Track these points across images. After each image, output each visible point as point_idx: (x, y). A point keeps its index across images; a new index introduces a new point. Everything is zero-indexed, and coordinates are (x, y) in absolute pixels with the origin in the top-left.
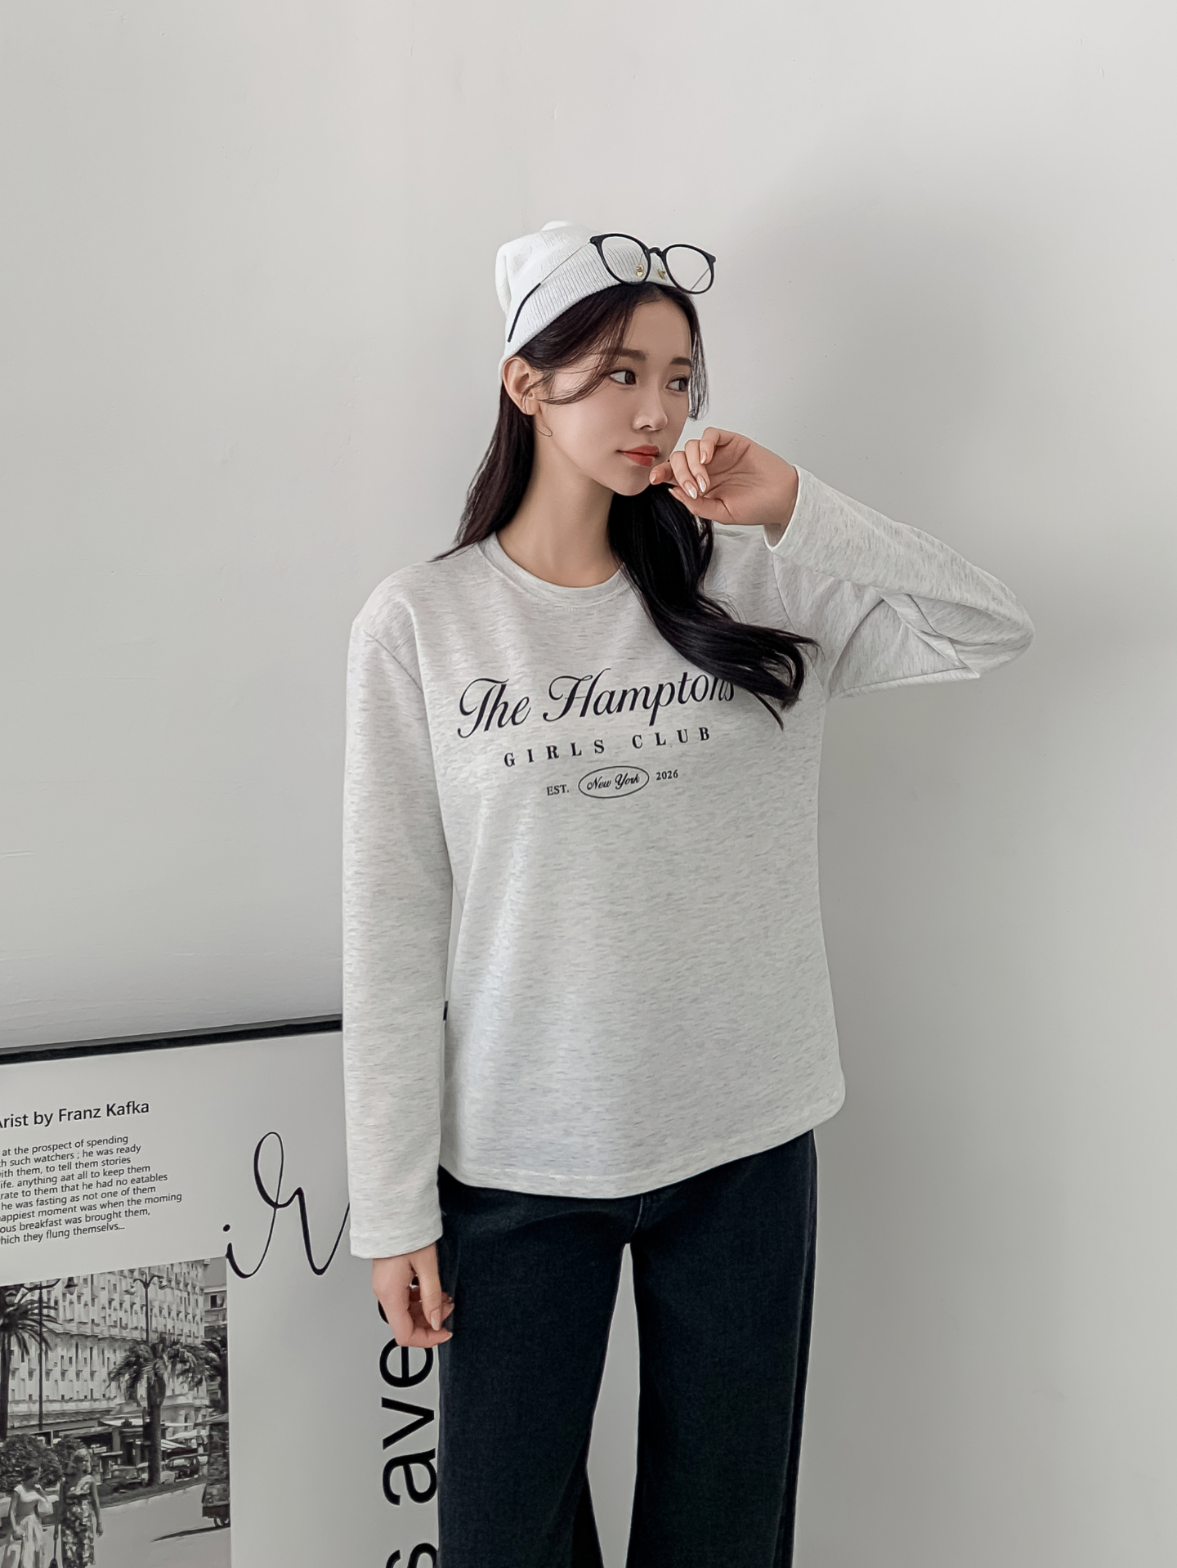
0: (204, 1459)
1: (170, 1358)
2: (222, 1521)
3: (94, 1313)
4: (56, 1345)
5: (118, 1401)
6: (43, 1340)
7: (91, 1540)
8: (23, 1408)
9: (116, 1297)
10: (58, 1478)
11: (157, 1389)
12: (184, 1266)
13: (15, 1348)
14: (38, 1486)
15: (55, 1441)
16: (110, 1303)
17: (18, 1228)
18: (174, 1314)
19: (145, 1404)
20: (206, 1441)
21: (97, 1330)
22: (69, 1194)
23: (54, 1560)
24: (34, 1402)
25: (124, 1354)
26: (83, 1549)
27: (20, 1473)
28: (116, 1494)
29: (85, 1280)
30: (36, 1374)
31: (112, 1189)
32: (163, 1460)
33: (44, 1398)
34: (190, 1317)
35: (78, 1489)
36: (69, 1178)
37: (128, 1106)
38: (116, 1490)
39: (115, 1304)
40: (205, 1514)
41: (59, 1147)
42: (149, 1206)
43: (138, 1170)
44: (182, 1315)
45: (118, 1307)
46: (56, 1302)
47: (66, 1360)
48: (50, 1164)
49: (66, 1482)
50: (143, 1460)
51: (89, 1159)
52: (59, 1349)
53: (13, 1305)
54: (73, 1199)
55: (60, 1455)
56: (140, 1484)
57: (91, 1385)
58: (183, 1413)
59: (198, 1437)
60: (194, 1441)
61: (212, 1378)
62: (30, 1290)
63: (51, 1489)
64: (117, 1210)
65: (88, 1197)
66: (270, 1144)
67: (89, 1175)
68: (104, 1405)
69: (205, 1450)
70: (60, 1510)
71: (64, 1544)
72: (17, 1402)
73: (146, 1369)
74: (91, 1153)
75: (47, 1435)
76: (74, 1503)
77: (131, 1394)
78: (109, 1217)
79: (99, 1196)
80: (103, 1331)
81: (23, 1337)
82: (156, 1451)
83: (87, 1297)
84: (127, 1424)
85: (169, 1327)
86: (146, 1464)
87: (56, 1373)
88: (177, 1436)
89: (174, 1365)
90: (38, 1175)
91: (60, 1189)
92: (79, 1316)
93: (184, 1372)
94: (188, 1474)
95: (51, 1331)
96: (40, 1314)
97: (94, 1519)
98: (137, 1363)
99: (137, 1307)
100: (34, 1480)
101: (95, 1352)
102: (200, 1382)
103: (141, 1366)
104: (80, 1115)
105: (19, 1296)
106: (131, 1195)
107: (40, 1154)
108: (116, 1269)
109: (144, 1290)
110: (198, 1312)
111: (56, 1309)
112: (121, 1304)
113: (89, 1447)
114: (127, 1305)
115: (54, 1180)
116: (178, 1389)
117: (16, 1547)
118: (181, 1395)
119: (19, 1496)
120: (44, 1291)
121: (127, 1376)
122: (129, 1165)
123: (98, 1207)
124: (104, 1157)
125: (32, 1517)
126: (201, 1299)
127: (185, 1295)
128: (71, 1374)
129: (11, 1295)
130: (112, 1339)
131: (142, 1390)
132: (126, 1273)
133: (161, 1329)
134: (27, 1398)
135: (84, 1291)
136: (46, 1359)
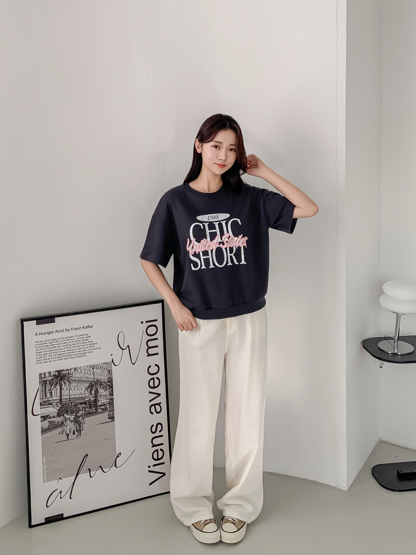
0: (108, 406)
1: (99, 385)
2: (113, 420)
3: (81, 375)
4: (73, 383)
5: (87, 395)
6: (69, 381)
7: (83, 425)
8: (65, 397)
9: (86, 371)
10: (74, 412)
11: (97, 392)
12: (102, 364)
13: (63, 383)
14: (70, 414)
15: (73, 404)
16: (85, 373)
17: (62, 357)
18: (100, 375)
19: (94, 395)
20: (108, 403)
21: (82, 379)
22: (74, 348)
23: (74, 430)
24: (68, 396)
25: (88, 384)
26: (81, 427)
27: (65, 412)
28: (88, 415)
29: (79, 368)
30: (68, 389)
31: (84, 347)
32: (99, 407)
33: (70, 395)
34: (104, 375)
35: (79, 414)
36: (74, 344)
37: (88, 326)
38: (88, 414)
39: (86, 373)
40: (109, 419)
41: (72, 337)
42: (93, 351)
43: (91, 342)
44: (102, 375)
45: (87, 374)
46: (72, 373)
47: (75, 386)
48: (69, 341)
49: (76, 413)
50: (94, 407)
51: (79, 340)
52: (73, 384)
53: (62, 374)
54: (75, 349)
55: (75, 407)
56: (94, 413)
57: (81, 391)
58: (103, 396)
59: (106, 402)
60: (106, 403)
61: (109, 389)
62: (66, 371)
63: (73, 415)
64: (86, 352)
65: (79, 349)
66: (121, 334)
67: (79, 343)
68: (84, 396)
69: (108, 404)
70: (75, 419)
71: (76, 427)
72: (64, 396)
73: (94, 387)
74: (79, 338)
75: (71, 403)
76: (78, 418)
77: (91, 393)
78: (84, 353)
79: (81, 348)
80: (84, 379)
81: (65, 382)
82: (97, 405)
83: (79, 372)
84: (90, 400)
85: (99, 378)
86: (95, 408)
87: (73, 389)
88: (101, 402)
89: (100, 386)
90: (67, 344)
91: (72, 347)
92: (78, 376)
93: (102, 388)
94: (105, 410)
95: (71, 380)
96: (69, 376)
97: (83, 421)
98: (92, 386)
99: (91, 374)
100: (68, 413)
101: (82, 384)
102: (107, 390)
103: (93, 387)
104: (76, 329)
105: (63, 372)
106: (89, 348)
107: (67, 339)
108: (86, 365)
109: (93, 370)
110: (106, 374)
111: (72, 375)
112: (87, 373)
113: (81, 405)
114: (89, 373)
115: (71, 345)
116: (102, 391)
117: (65, 428)
118: (102, 393)
119: (65, 417)
120: (69, 371)
121: (89, 389)
122: (88, 341)
123: (81, 351)
124: (82, 339)
125: (69, 421)
126: (106, 371)
127: (102, 370)
128: (76, 389)
129: (61, 372)
130: (86, 381)
131: (93, 392)
132: (89, 366)
133: (97, 378)
134: (66, 395)
135: (79, 370)
136: (70, 386)
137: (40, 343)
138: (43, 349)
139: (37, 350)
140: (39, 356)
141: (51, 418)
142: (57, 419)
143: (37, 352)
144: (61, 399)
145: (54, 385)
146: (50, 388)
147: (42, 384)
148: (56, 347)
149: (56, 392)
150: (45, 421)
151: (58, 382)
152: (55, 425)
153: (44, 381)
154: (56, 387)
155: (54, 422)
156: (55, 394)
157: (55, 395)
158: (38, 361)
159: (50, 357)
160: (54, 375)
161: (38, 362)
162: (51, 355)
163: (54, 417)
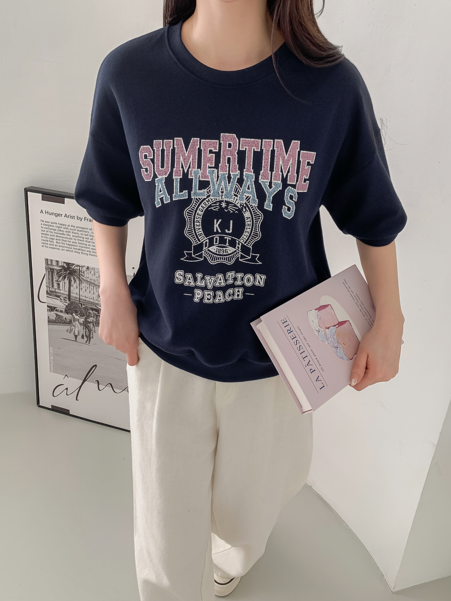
3: (94, 278)
4: (84, 283)
6: (80, 280)
7: (93, 333)
8: (75, 295)
13: (72, 279)
14: (79, 315)
15: (84, 306)
17: (73, 248)
21: (95, 282)
22: (88, 243)
24: (78, 295)
26: (90, 334)
27: (74, 311)
29: (92, 268)
30: (78, 288)
33: (80, 295)
35: (90, 320)
36: (88, 239)
41: (85, 228)
46: (84, 272)
47: (87, 287)
48: (82, 233)
49: (86, 317)
54: (89, 245)
57: (93, 296)
62: (77, 266)
63: (82, 317)
68: (97, 302)
70: (85, 323)
71: (86, 332)
72: (73, 293)
75: (81, 304)
76: (88, 323)
81: (75, 279)
83: (92, 273)
87: (84, 289)
90: (78, 235)
91: (85, 241)
92: (90, 277)
95: (82, 278)
96: (79, 273)
97: (94, 328)
100: (78, 313)
101: (94, 288)
105: (73, 267)
107: (78, 229)
113: (92, 311)
115: (83, 238)
117: (73, 328)
119: (74, 316)
120: (81, 268)
125: (78, 322)
128: (88, 291)
129: (71, 265)
134: (76, 293)
135: (92, 271)
136: (81, 285)
137: (46, 223)
138: (50, 231)
139: (43, 231)
140: (45, 239)
141: (58, 311)
142: (64, 315)
143: (43, 232)
144: (69, 295)
145: (62, 277)
146: (57, 279)
147: (49, 272)
148: (65, 235)
149: (65, 285)
150: (52, 312)
151: (66, 275)
152: (63, 320)
153: (51, 269)
154: (64, 280)
155: (62, 317)
156: (63, 287)
157: (63, 289)
158: (44, 243)
159: (58, 245)
160: (63, 267)
161: (44, 245)
162: (59, 241)
163: (61, 311)
